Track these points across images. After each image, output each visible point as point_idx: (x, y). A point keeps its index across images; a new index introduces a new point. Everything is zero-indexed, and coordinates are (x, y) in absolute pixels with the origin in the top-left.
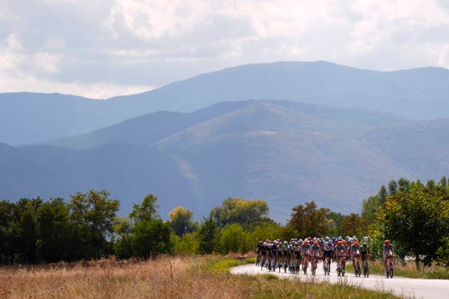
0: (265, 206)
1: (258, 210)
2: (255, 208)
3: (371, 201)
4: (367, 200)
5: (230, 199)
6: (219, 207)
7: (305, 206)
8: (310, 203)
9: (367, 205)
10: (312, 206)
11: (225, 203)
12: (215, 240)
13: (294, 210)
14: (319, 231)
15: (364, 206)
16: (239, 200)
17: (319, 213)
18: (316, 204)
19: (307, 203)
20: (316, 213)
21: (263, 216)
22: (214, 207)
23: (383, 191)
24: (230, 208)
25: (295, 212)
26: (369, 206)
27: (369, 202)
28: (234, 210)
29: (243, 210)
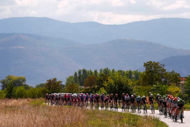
0: (24, 79)
1: (21, 81)
2: (20, 80)
3: (70, 78)
4: (68, 78)
5: (9, 76)
6: (4, 79)
7: (52, 80)
8: (54, 78)
9: (68, 79)
10: (55, 79)
11: (7, 77)
12: (13, 93)
13: (48, 81)
14: (58, 90)
15: (67, 80)
16: (13, 76)
17: (58, 82)
18: (57, 79)
19: (53, 78)
20: (57, 83)
21: (23, 83)
22: (2, 79)
23: (76, 74)
24: (9, 80)
25: (48, 82)
26: (69, 80)
27: (69, 78)
28: (11, 81)
29: (15, 80)
